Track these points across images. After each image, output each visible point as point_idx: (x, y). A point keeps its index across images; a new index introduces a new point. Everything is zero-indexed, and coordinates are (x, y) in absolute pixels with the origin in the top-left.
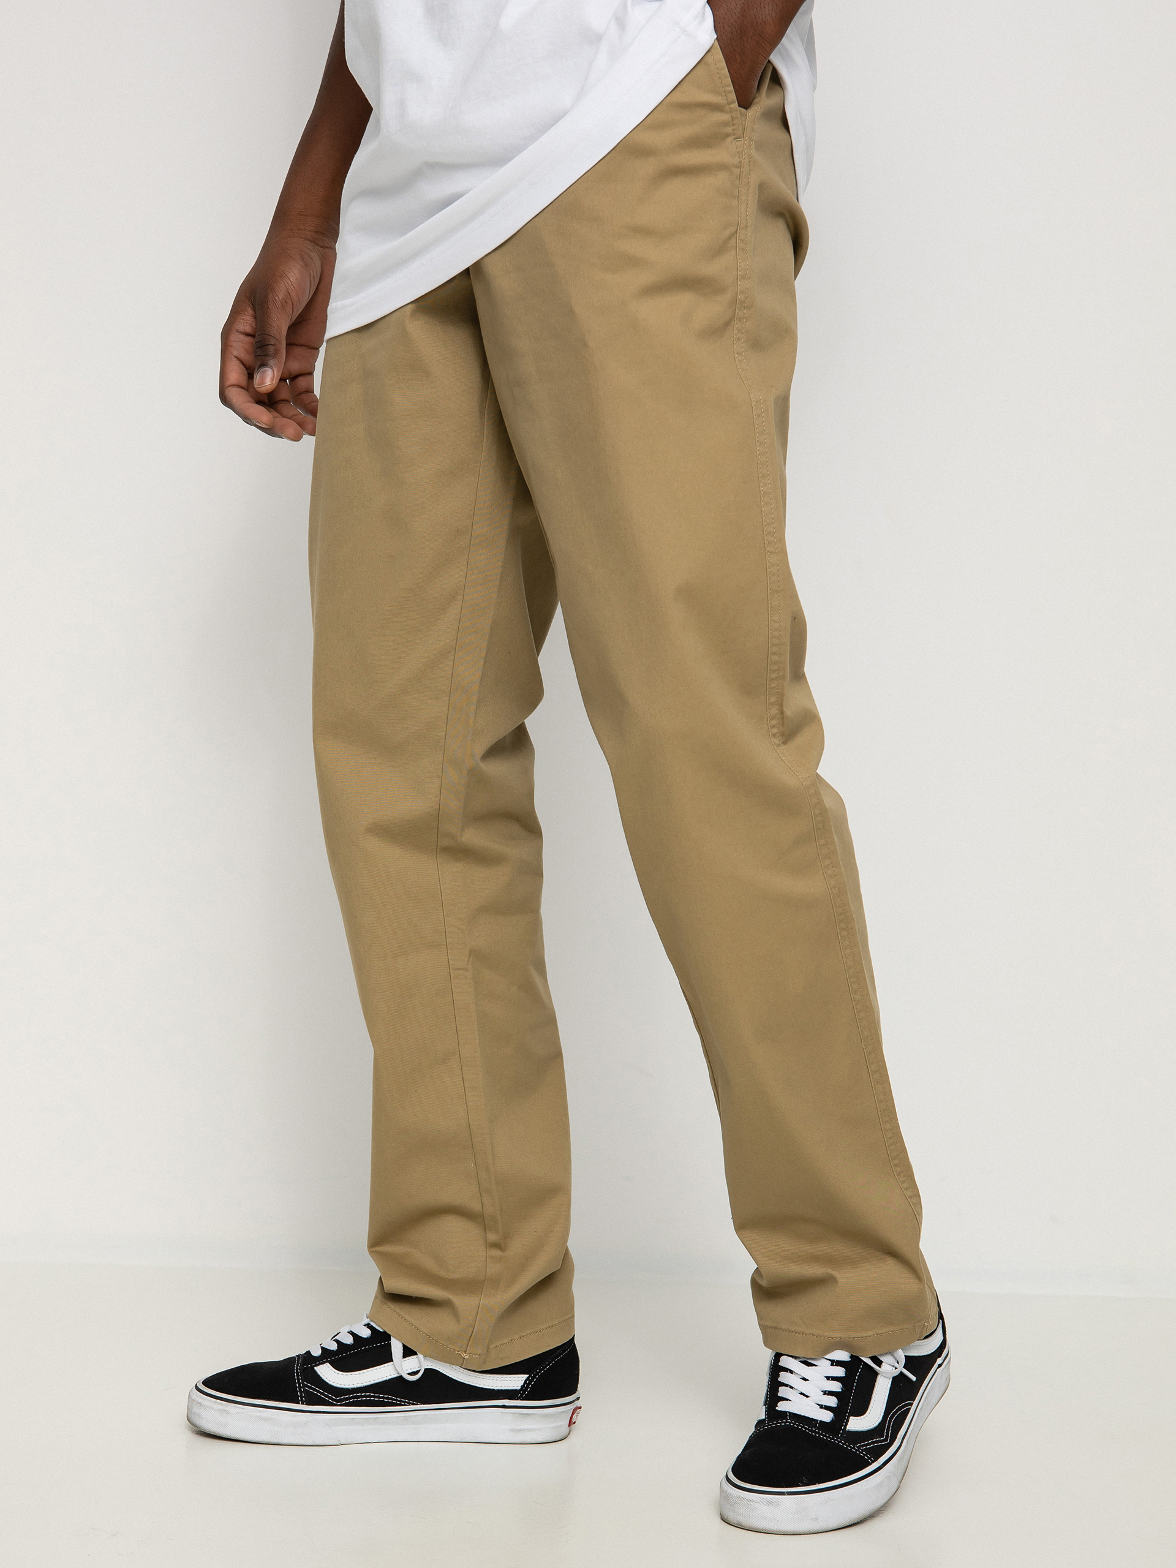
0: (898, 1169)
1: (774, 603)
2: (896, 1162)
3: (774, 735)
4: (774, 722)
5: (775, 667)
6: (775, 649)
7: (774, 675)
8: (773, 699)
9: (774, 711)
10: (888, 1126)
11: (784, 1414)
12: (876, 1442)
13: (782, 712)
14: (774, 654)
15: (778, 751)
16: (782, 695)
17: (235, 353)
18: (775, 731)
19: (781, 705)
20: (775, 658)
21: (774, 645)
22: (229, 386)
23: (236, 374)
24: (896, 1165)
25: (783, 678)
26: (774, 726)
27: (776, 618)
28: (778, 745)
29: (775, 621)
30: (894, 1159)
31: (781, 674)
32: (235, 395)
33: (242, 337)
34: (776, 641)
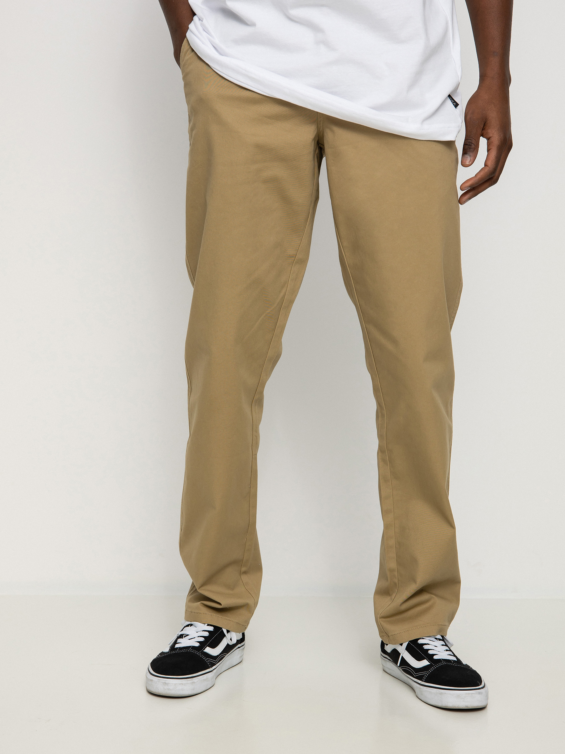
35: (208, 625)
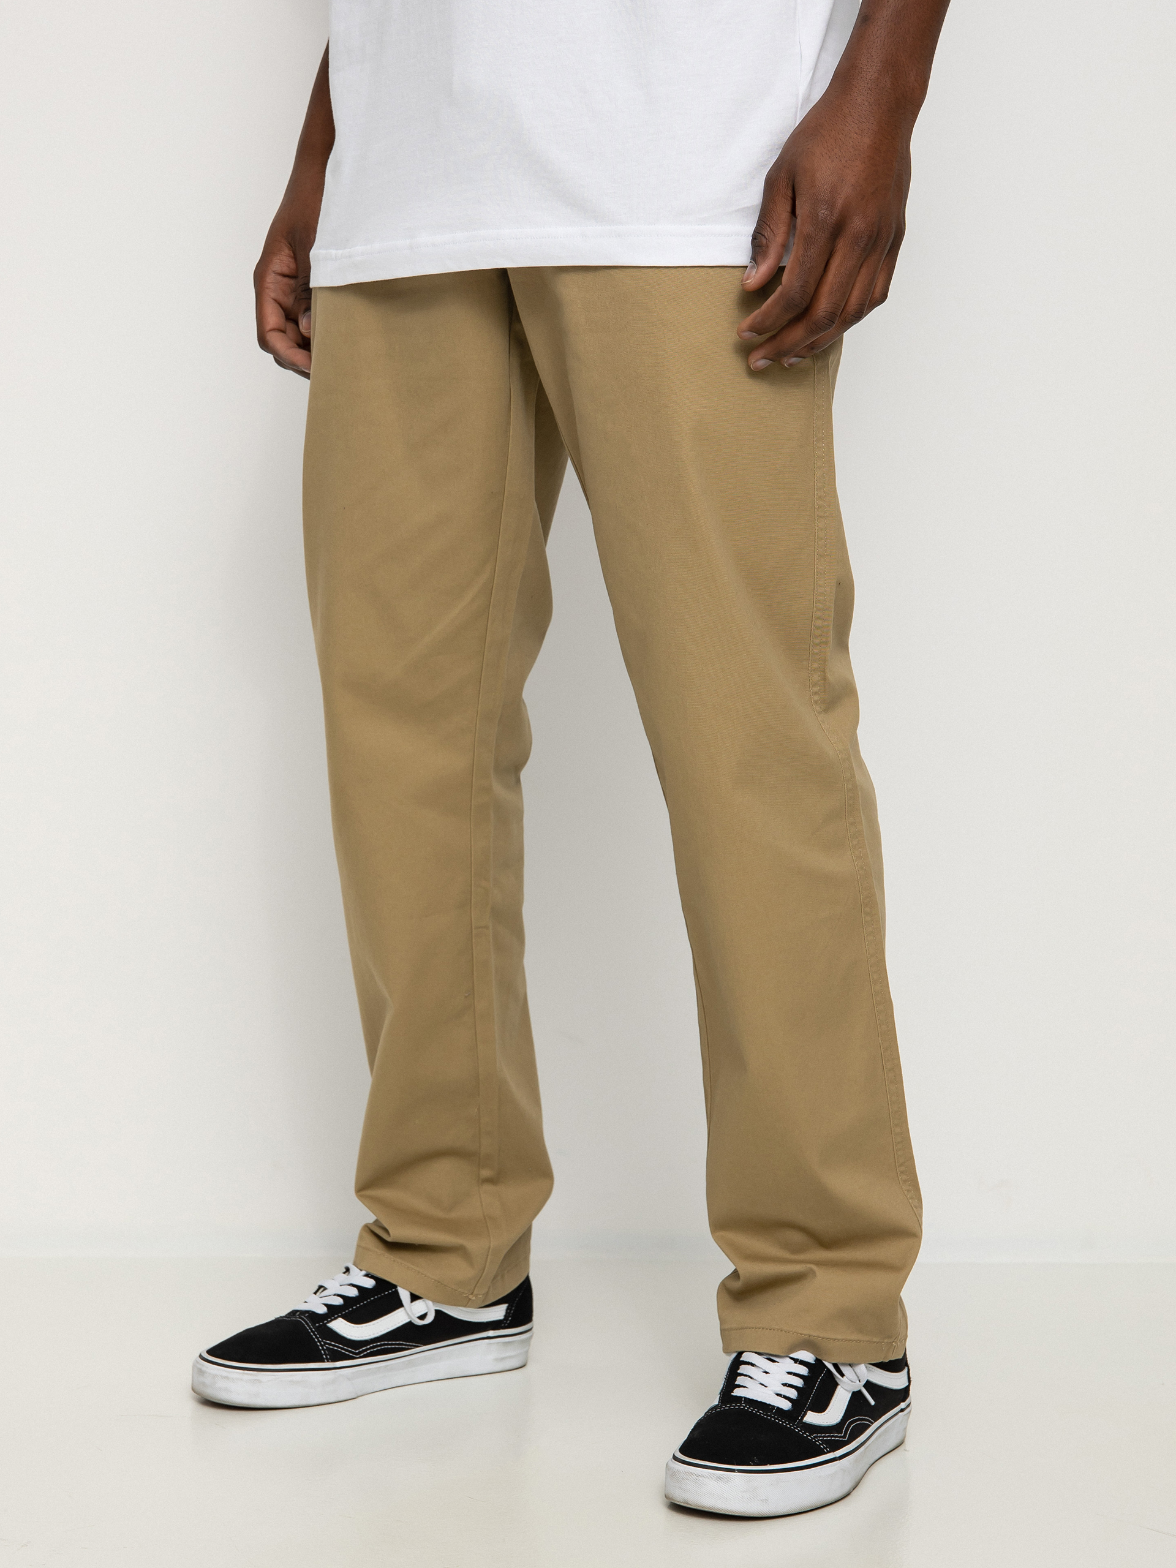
0: (904, 1177)
1: (820, 567)
2: (902, 1168)
3: (816, 702)
4: (816, 689)
5: (818, 632)
6: (819, 614)
7: (817, 641)
8: (815, 665)
9: (816, 677)
10: (898, 1130)
11: (739, 1399)
12: (833, 1436)
13: (825, 679)
14: (818, 618)
15: (819, 718)
16: (825, 661)
17: (273, 295)
18: (816, 698)
19: (824, 671)
20: (819, 623)
21: (819, 610)
22: (268, 331)
23: (274, 318)
24: (902, 1172)
25: (826, 643)
26: (816, 693)
27: (821, 582)
28: (819, 713)
29: (820, 586)
30: (901, 1165)
31: (824, 640)
32: (275, 339)
33: (280, 278)
34: (820, 606)
35: (367, 1275)
